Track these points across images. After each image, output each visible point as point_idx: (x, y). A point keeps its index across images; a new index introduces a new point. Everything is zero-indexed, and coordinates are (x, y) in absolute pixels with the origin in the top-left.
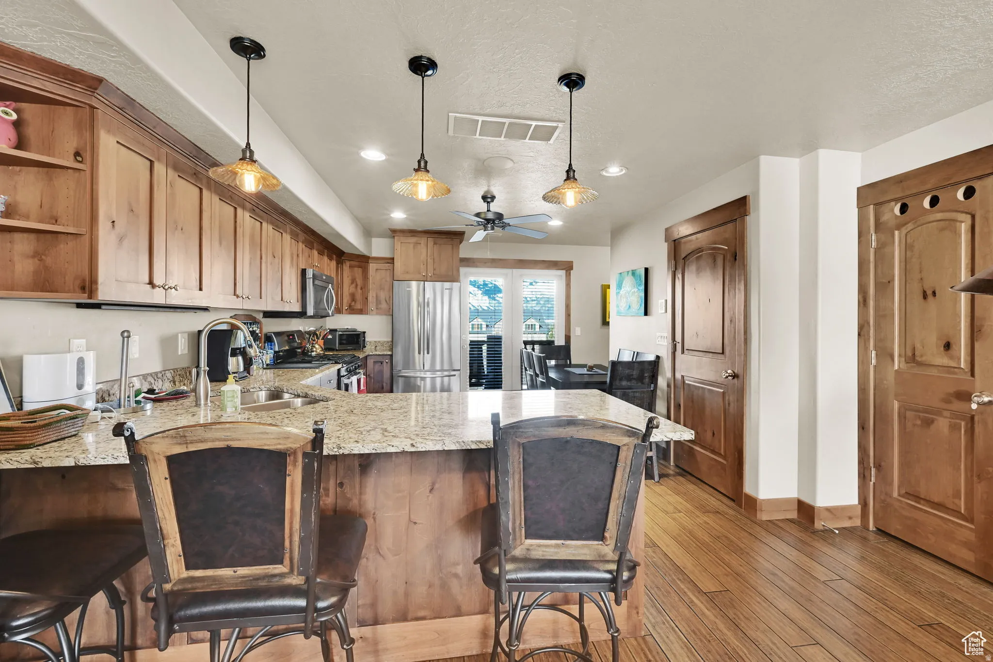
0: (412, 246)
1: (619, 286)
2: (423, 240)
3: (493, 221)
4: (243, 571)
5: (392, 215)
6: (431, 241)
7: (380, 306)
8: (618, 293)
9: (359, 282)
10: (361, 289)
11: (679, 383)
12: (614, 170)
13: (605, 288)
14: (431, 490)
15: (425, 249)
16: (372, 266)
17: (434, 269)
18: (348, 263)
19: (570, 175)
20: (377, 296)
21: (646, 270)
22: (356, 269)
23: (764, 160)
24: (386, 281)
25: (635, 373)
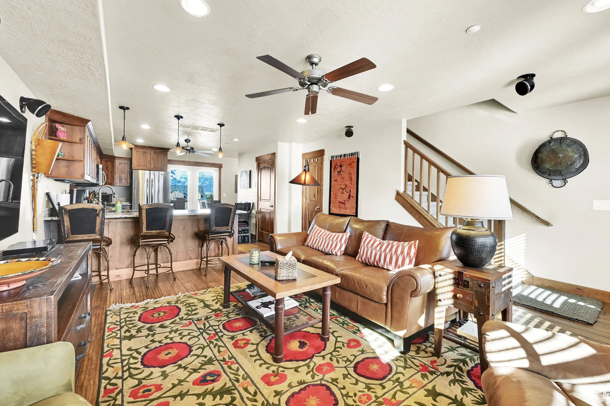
0: (142, 153)
1: (241, 176)
2: (148, 151)
3: (190, 150)
4: (157, 231)
5: (137, 141)
6: (152, 152)
7: (122, 181)
8: (240, 179)
9: (110, 169)
10: (111, 172)
11: (259, 211)
12: (236, 140)
13: (236, 176)
14: (184, 229)
15: (150, 155)
16: (117, 162)
17: (154, 165)
18: (104, 160)
19: (220, 150)
20: (120, 176)
21: (250, 171)
22: (108, 162)
23: (279, 143)
24: (125, 169)
25: (243, 207)
